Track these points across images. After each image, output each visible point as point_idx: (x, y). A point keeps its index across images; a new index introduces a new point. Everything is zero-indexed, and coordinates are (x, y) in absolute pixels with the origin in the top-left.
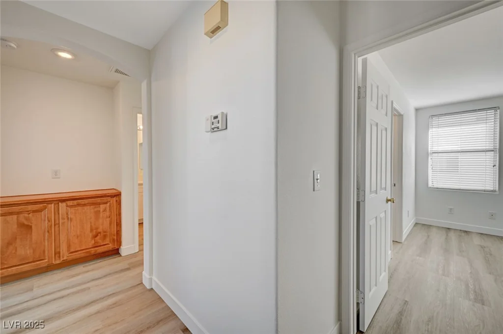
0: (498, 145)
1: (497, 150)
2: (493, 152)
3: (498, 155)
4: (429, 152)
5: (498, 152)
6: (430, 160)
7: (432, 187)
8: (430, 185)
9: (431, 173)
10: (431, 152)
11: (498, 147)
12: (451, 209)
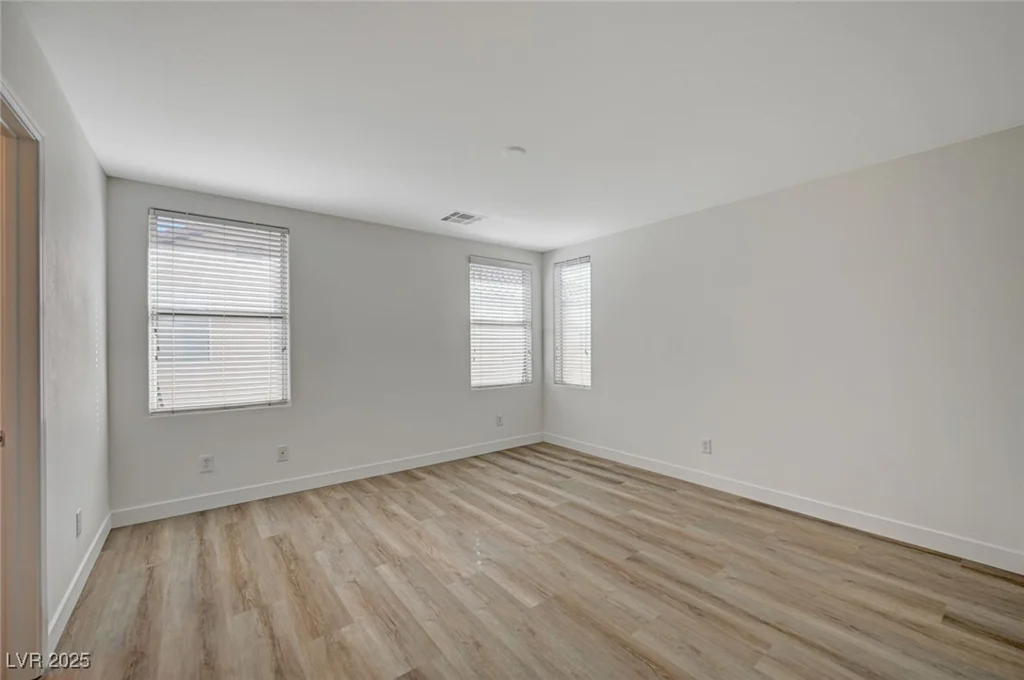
0: (288, 306)
1: (288, 316)
2: (280, 321)
3: (288, 326)
4: (150, 310)
5: (288, 321)
6: (151, 334)
7: (161, 409)
8: (154, 404)
9: (155, 370)
10: (155, 311)
11: (288, 311)
12: (206, 460)
